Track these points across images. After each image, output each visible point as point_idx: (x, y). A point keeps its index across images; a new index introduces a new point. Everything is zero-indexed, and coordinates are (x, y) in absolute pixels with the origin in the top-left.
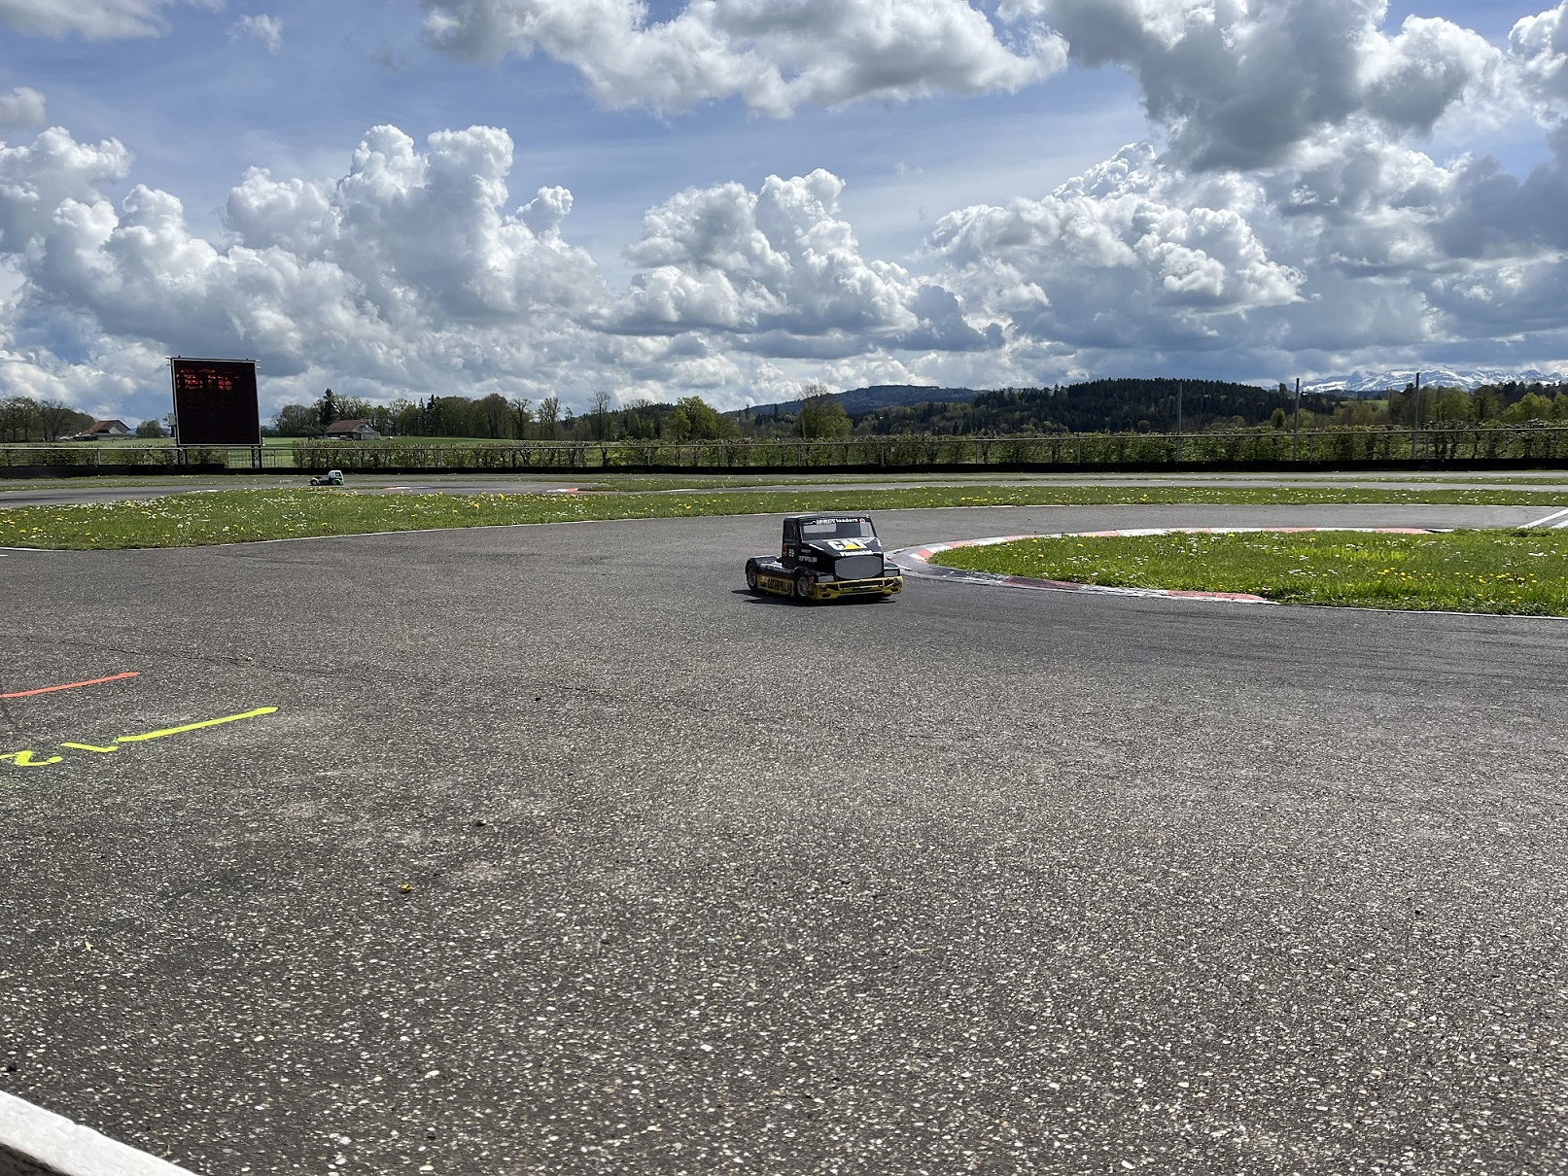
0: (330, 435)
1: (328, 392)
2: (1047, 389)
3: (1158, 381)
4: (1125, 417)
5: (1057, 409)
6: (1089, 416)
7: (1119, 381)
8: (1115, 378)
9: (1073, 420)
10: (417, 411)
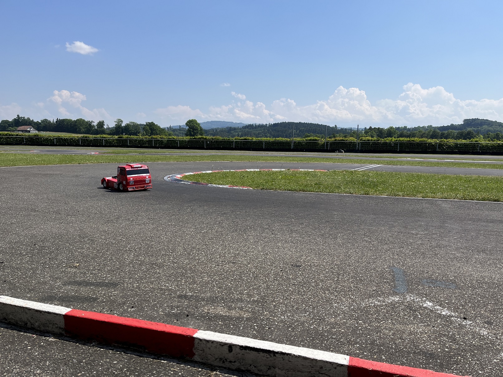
0: (19, 131)
1: (18, 116)
2: (266, 124)
3: (300, 123)
4: (290, 134)
5: (269, 130)
6: (279, 133)
7: (288, 122)
8: (287, 122)
9: (274, 134)
10: (52, 123)
